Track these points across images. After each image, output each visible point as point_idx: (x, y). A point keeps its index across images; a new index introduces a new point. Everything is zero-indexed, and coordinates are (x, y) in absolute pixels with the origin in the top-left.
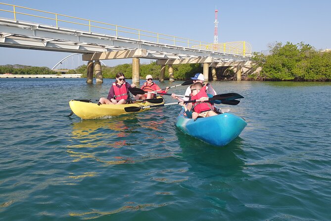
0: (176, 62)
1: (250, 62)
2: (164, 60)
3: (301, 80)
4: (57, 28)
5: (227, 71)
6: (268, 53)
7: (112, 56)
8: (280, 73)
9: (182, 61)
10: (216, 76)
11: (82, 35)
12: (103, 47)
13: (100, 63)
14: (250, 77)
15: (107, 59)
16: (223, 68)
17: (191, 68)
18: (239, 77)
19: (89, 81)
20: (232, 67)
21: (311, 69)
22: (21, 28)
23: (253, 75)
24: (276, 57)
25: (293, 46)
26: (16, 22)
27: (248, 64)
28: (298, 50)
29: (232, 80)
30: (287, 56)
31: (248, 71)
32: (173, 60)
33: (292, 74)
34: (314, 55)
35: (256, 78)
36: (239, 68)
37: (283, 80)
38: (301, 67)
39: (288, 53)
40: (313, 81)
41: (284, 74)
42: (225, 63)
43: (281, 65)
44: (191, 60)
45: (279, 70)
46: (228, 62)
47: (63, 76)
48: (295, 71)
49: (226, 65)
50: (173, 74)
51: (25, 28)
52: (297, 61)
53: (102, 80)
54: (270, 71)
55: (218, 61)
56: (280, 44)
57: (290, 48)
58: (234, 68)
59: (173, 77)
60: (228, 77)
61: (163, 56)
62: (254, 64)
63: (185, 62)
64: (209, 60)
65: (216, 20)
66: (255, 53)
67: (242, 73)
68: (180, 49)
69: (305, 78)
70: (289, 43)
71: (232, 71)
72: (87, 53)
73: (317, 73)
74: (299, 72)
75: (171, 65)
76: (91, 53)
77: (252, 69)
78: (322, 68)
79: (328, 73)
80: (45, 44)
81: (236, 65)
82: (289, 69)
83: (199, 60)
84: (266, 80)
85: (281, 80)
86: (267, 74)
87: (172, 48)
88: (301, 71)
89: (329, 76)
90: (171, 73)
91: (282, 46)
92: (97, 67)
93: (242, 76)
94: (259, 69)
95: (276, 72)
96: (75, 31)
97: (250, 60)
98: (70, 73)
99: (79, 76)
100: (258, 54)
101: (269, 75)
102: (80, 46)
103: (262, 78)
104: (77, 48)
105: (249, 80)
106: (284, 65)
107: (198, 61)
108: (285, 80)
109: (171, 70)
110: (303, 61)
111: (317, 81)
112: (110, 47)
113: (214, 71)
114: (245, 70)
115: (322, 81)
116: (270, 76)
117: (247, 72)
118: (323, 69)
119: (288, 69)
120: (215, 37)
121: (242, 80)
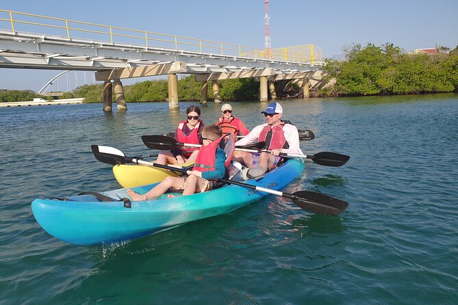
0: (223, 77)
1: (321, 72)
2: (206, 74)
3: (390, 93)
4: (69, 40)
5: (289, 86)
6: (343, 59)
7: (138, 72)
8: (360, 86)
9: (231, 74)
10: (275, 94)
11: (101, 46)
12: (125, 61)
13: (121, 84)
14: (320, 93)
15: (131, 77)
16: (284, 82)
17: (241, 84)
18: (306, 92)
19: (107, 108)
20: (296, 80)
21: (401, 78)
22: (17, 41)
23: (325, 90)
24: (355, 64)
25: (377, 48)
26: (14, 34)
27: (318, 75)
28: (383, 54)
29: (297, 97)
30: (368, 62)
31: (318, 84)
32: (218, 74)
33: (377, 86)
34: (404, 59)
35: (329, 93)
36: (306, 80)
37: (365, 94)
38: (388, 76)
39: (370, 59)
40: (404, 94)
41: (366, 87)
42: (287, 75)
43: (361, 75)
44: (243, 73)
45: (359, 81)
46: (291, 73)
47: (56, 102)
48: (380, 81)
49: (288, 78)
50: (219, 94)
51: (23, 41)
52: (383, 68)
53: (125, 105)
54: (347, 83)
55: (277, 73)
56: (359, 47)
57: (372, 51)
58: (298, 81)
59: (219, 97)
60: (291, 93)
61: (205, 70)
62: (325, 75)
63: (235, 76)
64: (268, 72)
65: (266, 15)
66: (326, 60)
67: (310, 87)
68: (230, 60)
69: (394, 91)
70: (370, 45)
71: (295, 85)
72: (102, 71)
73: (409, 84)
74: (386, 83)
75: (215, 81)
76: (109, 70)
77: (323, 81)
78: (415, 75)
79: (423, 83)
80: (48, 60)
81: (302, 77)
82: (373, 79)
83: (254, 72)
84: (343, 95)
85: (363, 95)
86: (344, 87)
87: (218, 58)
88: (388, 82)
89: (425, 86)
90: (216, 92)
91: (361, 49)
92: (117, 89)
93: (310, 91)
94: (333, 81)
95: (356, 84)
96: (92, 42)
97: (320, 69)
98: (65, 97)
99: (80, 100)
100: (332, 61)
101: (346, 89)
102: (94, 61)
103: (337, 93)
104: (91, 64)
105: (320, 96)
106: (365, 75)
107: (253, 74)
108: (368, 95)
109: (215, 87)
110: (390, 68)
111: (410, 93)
112: (134, 61)
113: (272, 87)
114: (313, 83)
115: (415, 93)
116: (348, 90)
117: (316, 85)
118: (416, 77)
119: (371, 79)
120: (267, 38)
121: (310, 97)
